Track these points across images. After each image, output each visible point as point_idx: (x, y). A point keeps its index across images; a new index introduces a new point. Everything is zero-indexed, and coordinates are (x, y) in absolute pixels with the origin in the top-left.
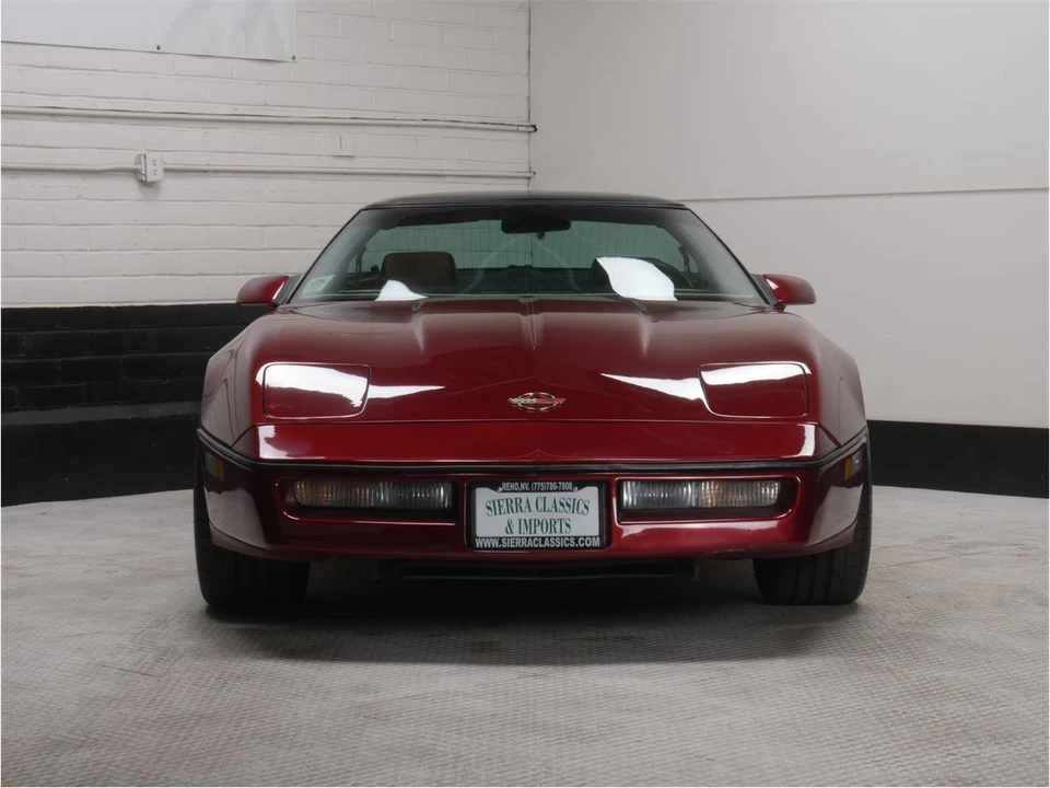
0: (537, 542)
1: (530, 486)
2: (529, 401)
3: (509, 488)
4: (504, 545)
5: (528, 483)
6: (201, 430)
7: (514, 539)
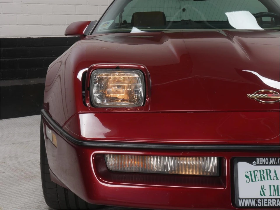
1: (277, 161)
2: (262, 96)
3: (261, 162)
4: (260, 204)
5: (275, 159)
6: (43, 111)
7: (266, 200)
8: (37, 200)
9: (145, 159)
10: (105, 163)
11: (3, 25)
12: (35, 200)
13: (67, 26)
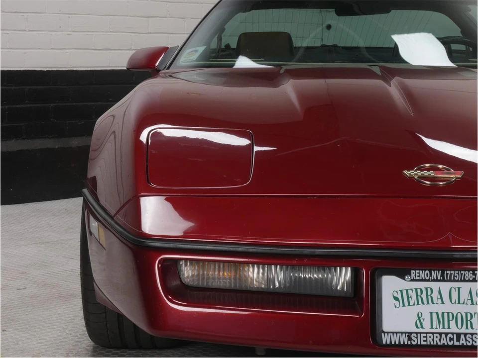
0: (451, 339)
1: (442, 275)
2: (426, 173)
3: (418, 276)
4: (414, 341)
5: (440, 272)
6: (85, 191)
7: (425, 335)
8: (76, 333)
9: (240, 269)
10: (177, 274)
11: (29, 49)
12: (72, 332)
13: (134, 52)
